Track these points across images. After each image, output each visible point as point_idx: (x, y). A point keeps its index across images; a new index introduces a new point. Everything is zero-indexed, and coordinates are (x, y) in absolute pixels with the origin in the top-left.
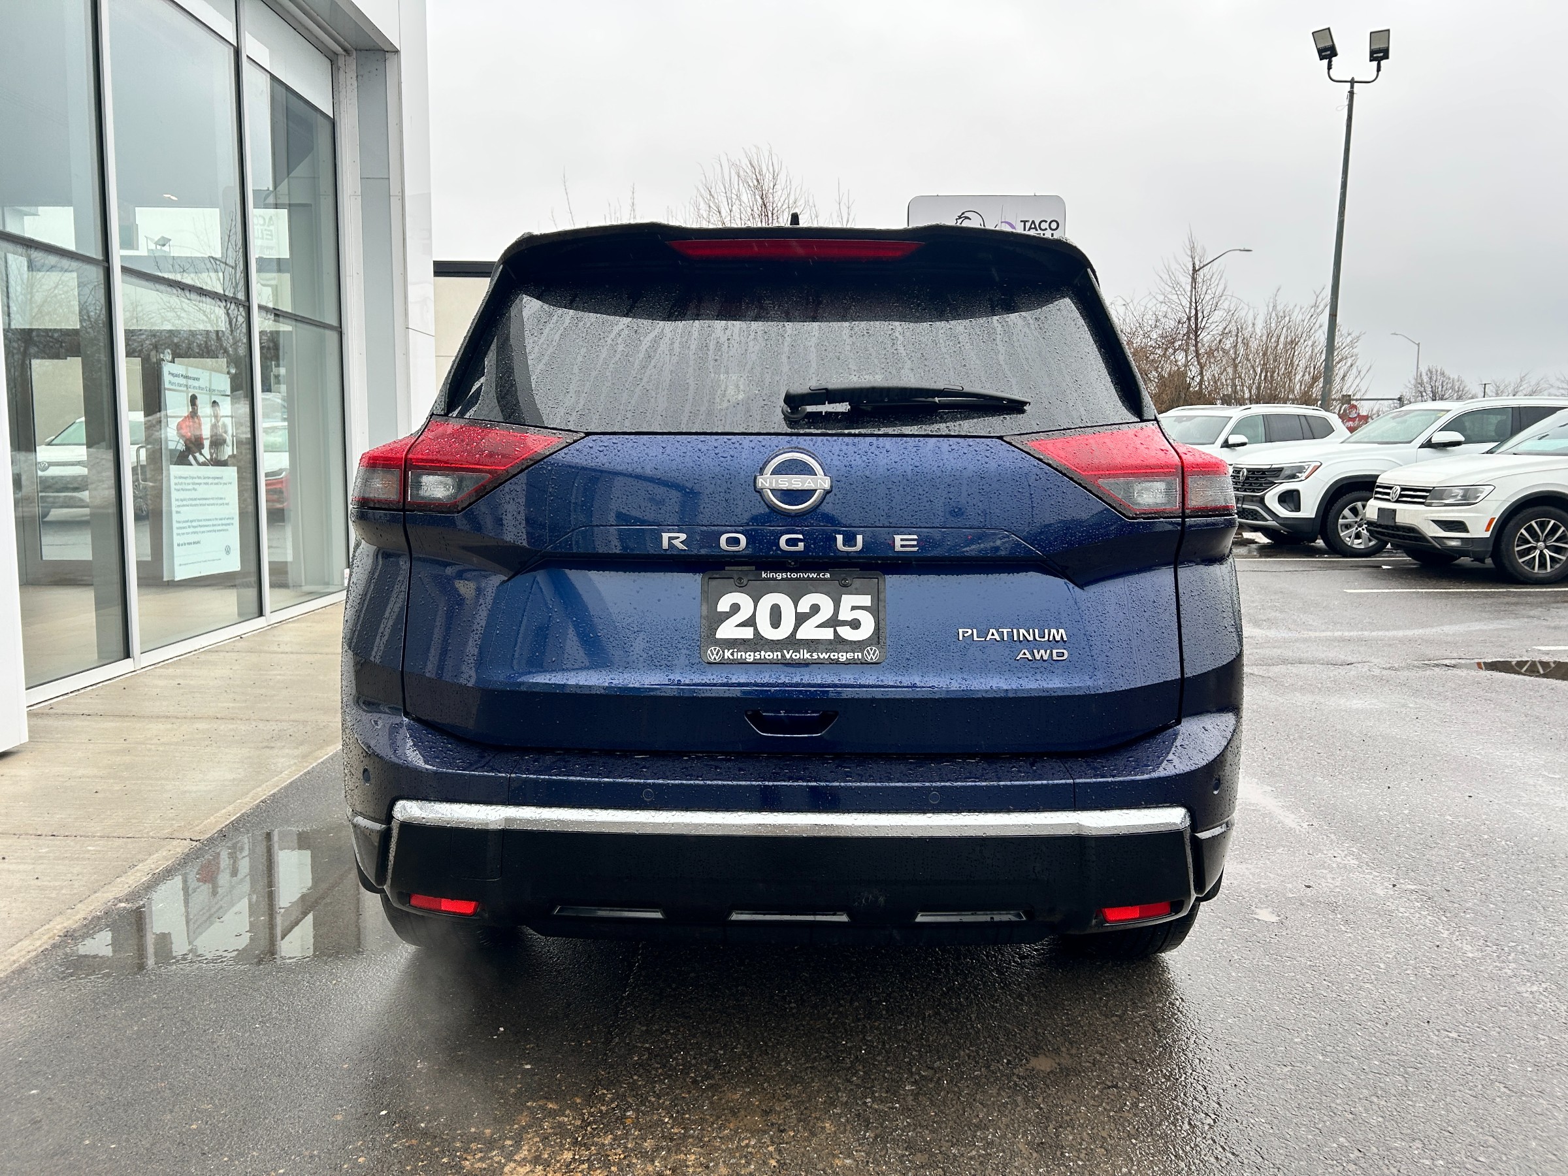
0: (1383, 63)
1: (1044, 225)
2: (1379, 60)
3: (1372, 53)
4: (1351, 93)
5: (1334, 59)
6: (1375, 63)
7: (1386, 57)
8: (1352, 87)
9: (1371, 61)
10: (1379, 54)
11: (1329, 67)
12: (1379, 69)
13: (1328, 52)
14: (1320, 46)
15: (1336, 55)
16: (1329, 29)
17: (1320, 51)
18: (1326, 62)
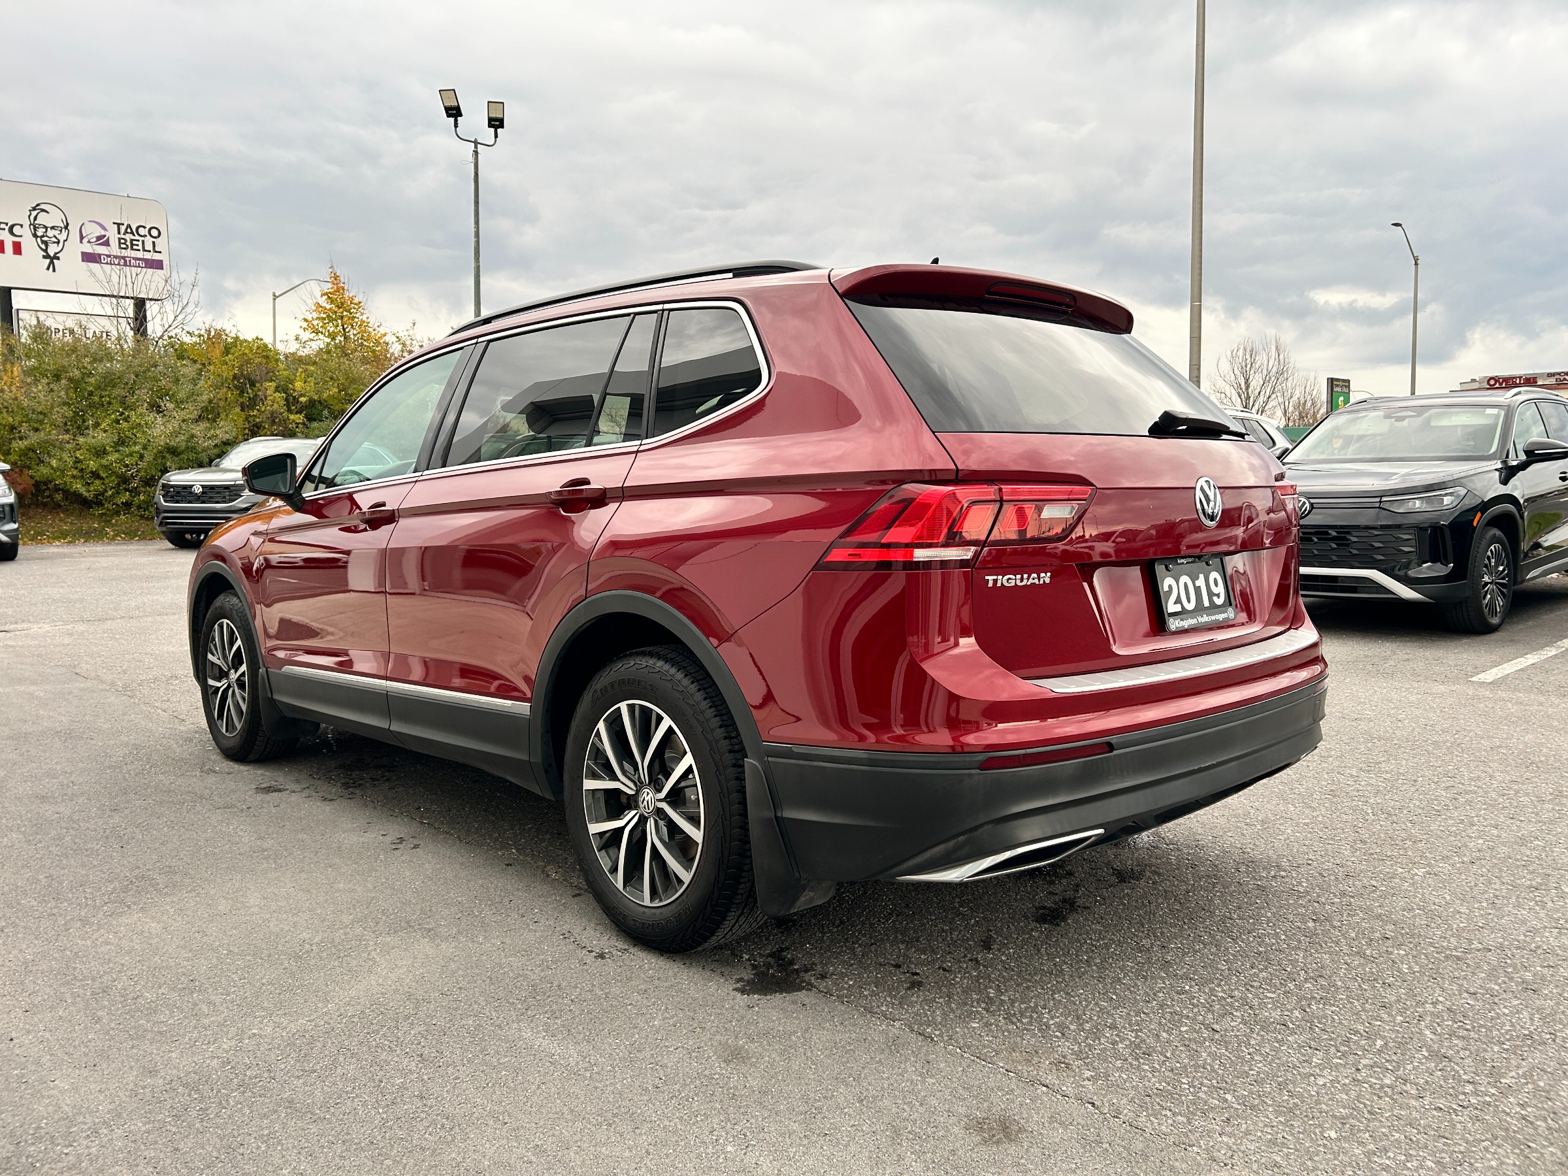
0: (499, 130)
1: (142, 231)
2: (496, 128)
3: (490, 120)
4: (476, 152)
5: (459, 118)
6: (493, 130)
7: (502, 126)
8: (476, 147)
9: (489, 127)
10: (496, 123)
11: (456, 126)
12: (496, 136)
13: (454, 112)
14: (447, 104)
15: (461, 115)
16: (454, 90)
17: (447, 109)
18: (452, 119)
